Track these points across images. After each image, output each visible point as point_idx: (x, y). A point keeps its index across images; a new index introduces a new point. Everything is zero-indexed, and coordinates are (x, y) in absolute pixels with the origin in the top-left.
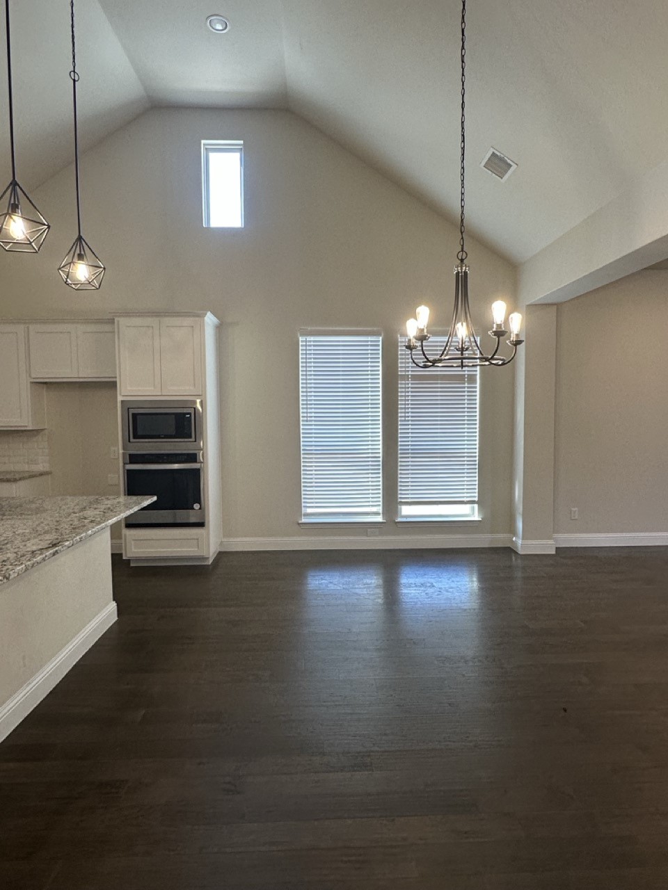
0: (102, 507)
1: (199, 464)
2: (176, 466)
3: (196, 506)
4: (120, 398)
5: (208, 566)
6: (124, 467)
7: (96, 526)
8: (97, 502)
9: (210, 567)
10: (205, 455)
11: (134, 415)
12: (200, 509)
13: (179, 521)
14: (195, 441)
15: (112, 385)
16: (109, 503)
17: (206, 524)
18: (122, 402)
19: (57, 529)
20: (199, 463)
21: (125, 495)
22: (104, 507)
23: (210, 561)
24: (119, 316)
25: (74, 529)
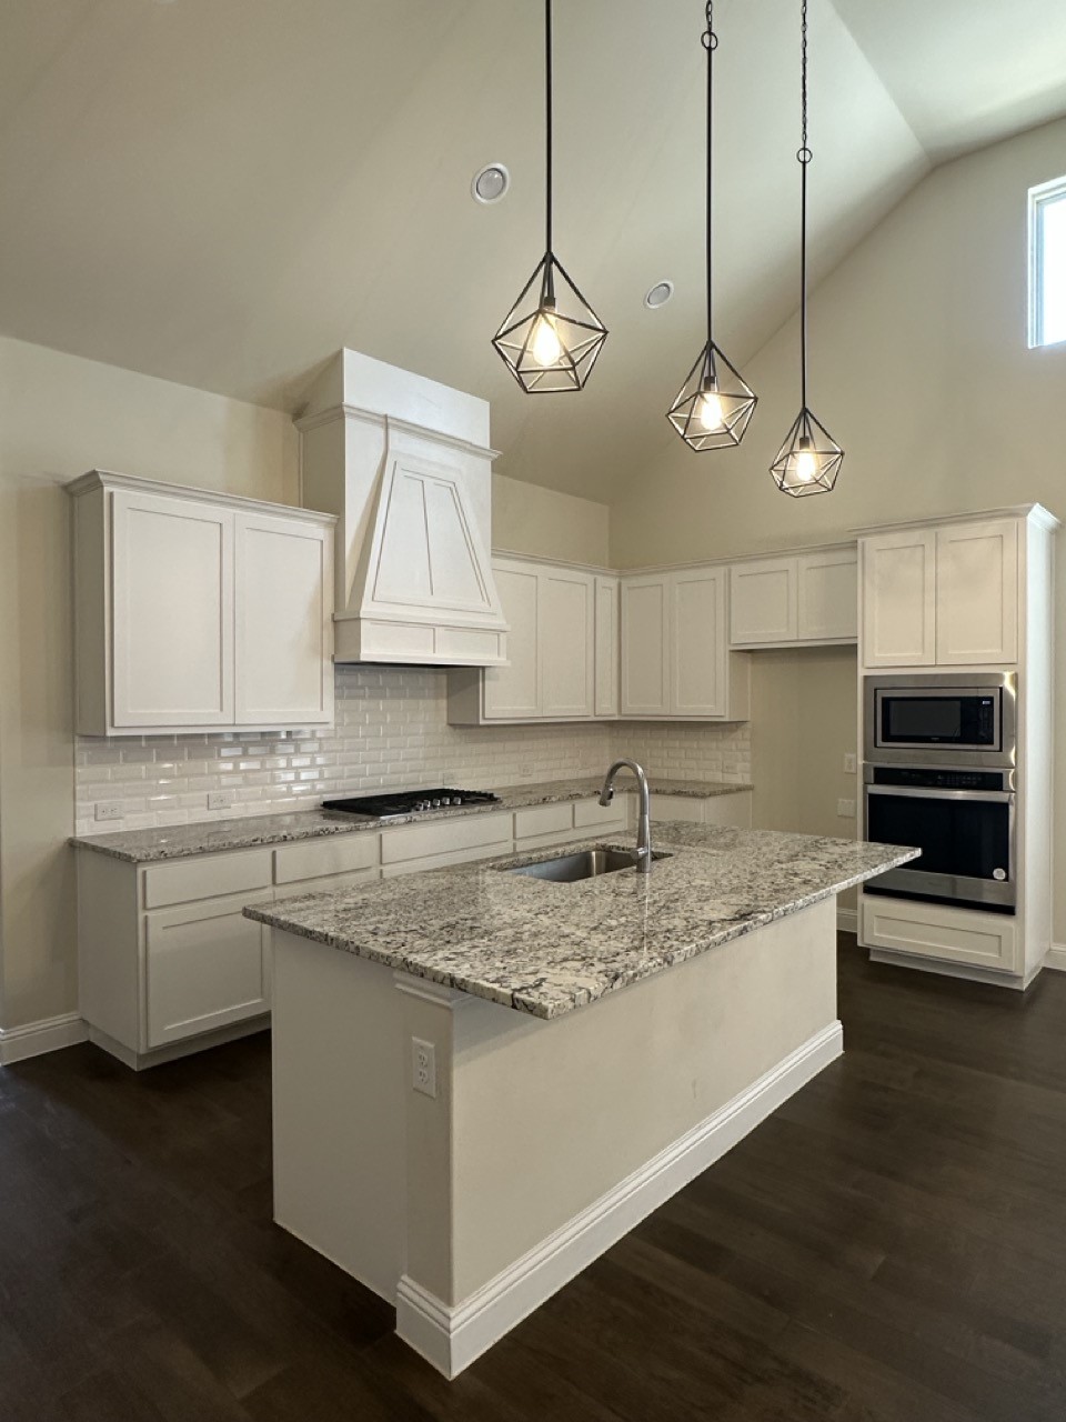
0: (824, 857)
1: (1008, 794)
2: (960, 795)
3: (999, 874)
4: (862, 673)
5: (1021, 992)
6: (865, 789)
7: (811, 892)
8: (817, 846)
9: (1025, 995)
10: (1020, 778)
11: (886, 701)
12: (1007, 879)
13: (960, 896)
14: (1001, 750)
15: (849, 651)
16: (836, 851)
17: (1018, 910)
18: (866, 678)
19: (750, 887)
20: (1007, 791)
21: (865, 840)
22: (827, 857)
23: (1025, 986)
24: (866, 535)
25: (776, 891)
